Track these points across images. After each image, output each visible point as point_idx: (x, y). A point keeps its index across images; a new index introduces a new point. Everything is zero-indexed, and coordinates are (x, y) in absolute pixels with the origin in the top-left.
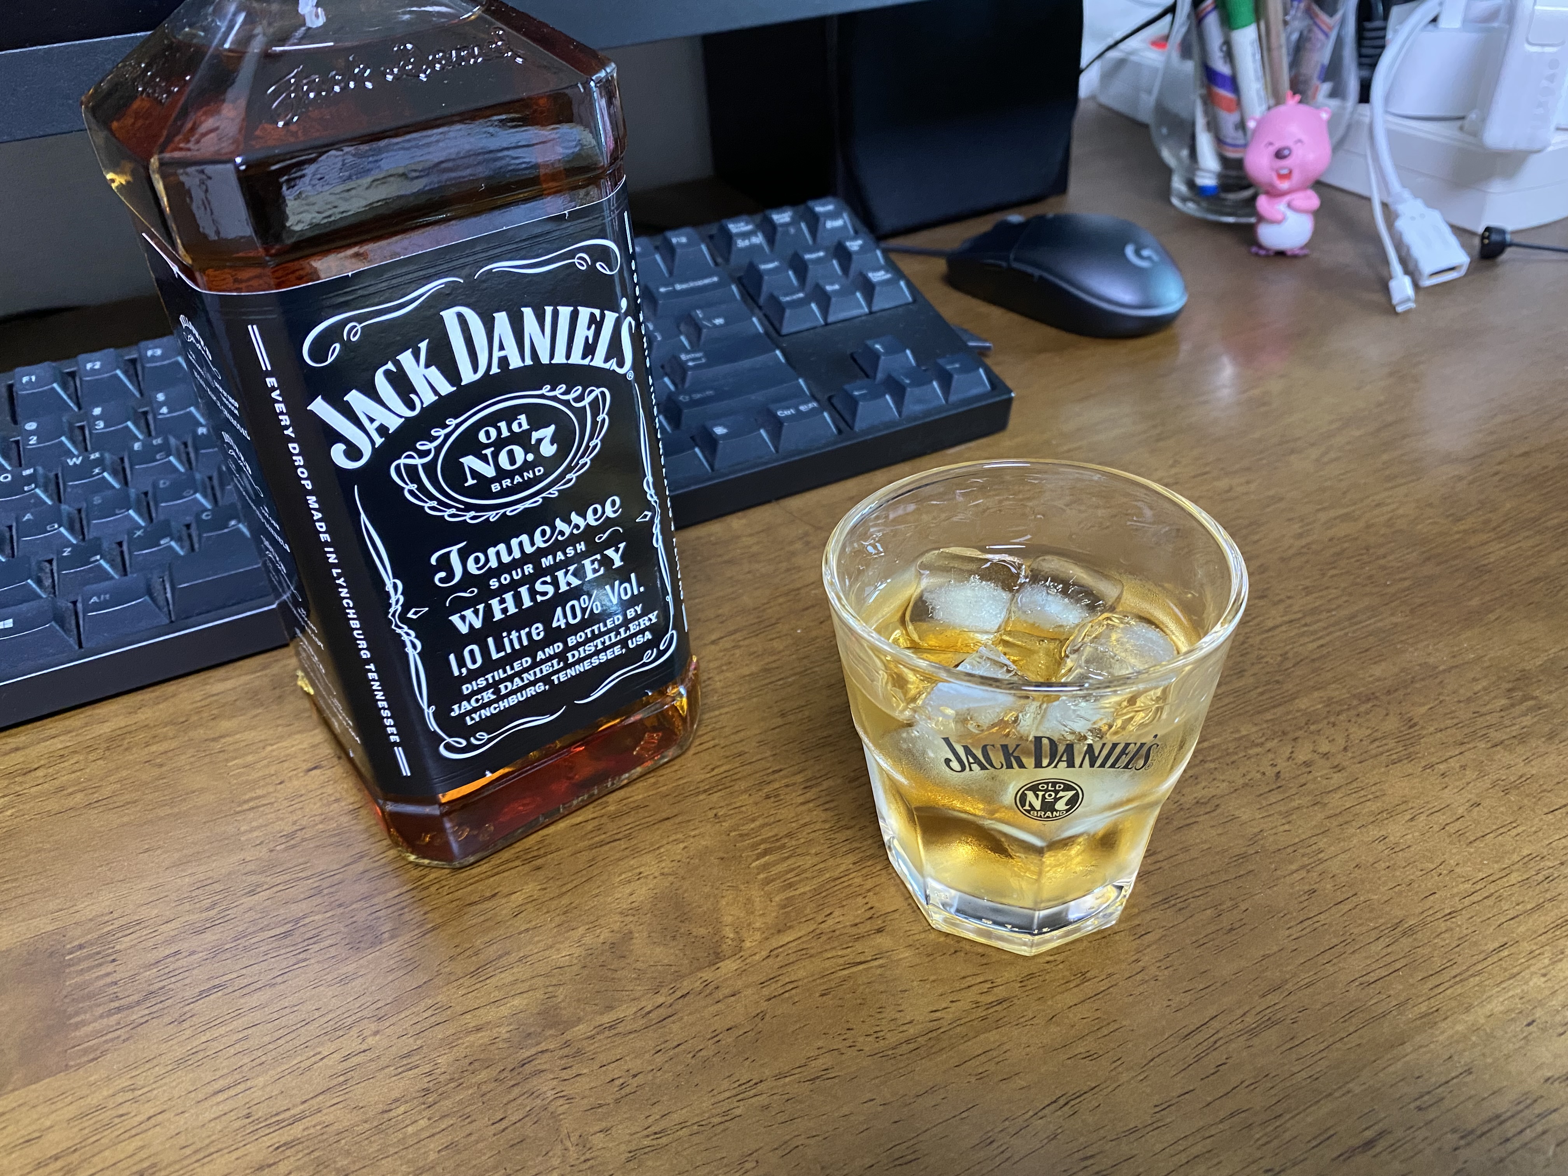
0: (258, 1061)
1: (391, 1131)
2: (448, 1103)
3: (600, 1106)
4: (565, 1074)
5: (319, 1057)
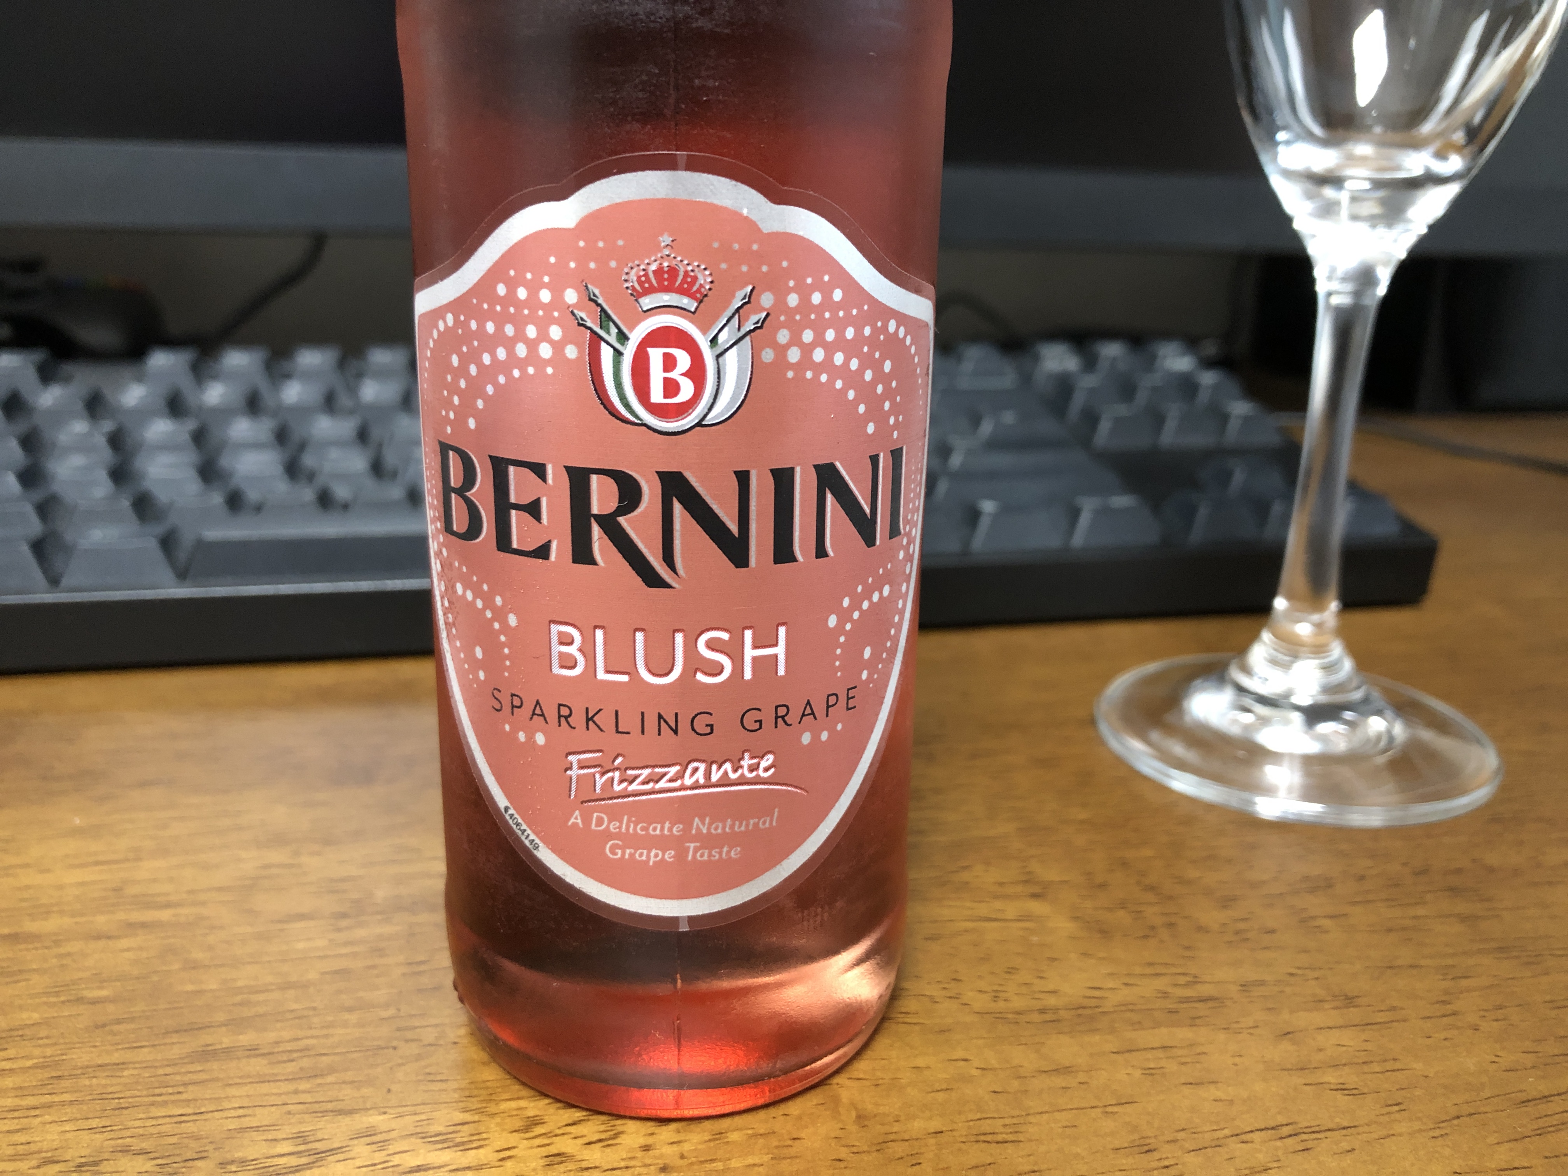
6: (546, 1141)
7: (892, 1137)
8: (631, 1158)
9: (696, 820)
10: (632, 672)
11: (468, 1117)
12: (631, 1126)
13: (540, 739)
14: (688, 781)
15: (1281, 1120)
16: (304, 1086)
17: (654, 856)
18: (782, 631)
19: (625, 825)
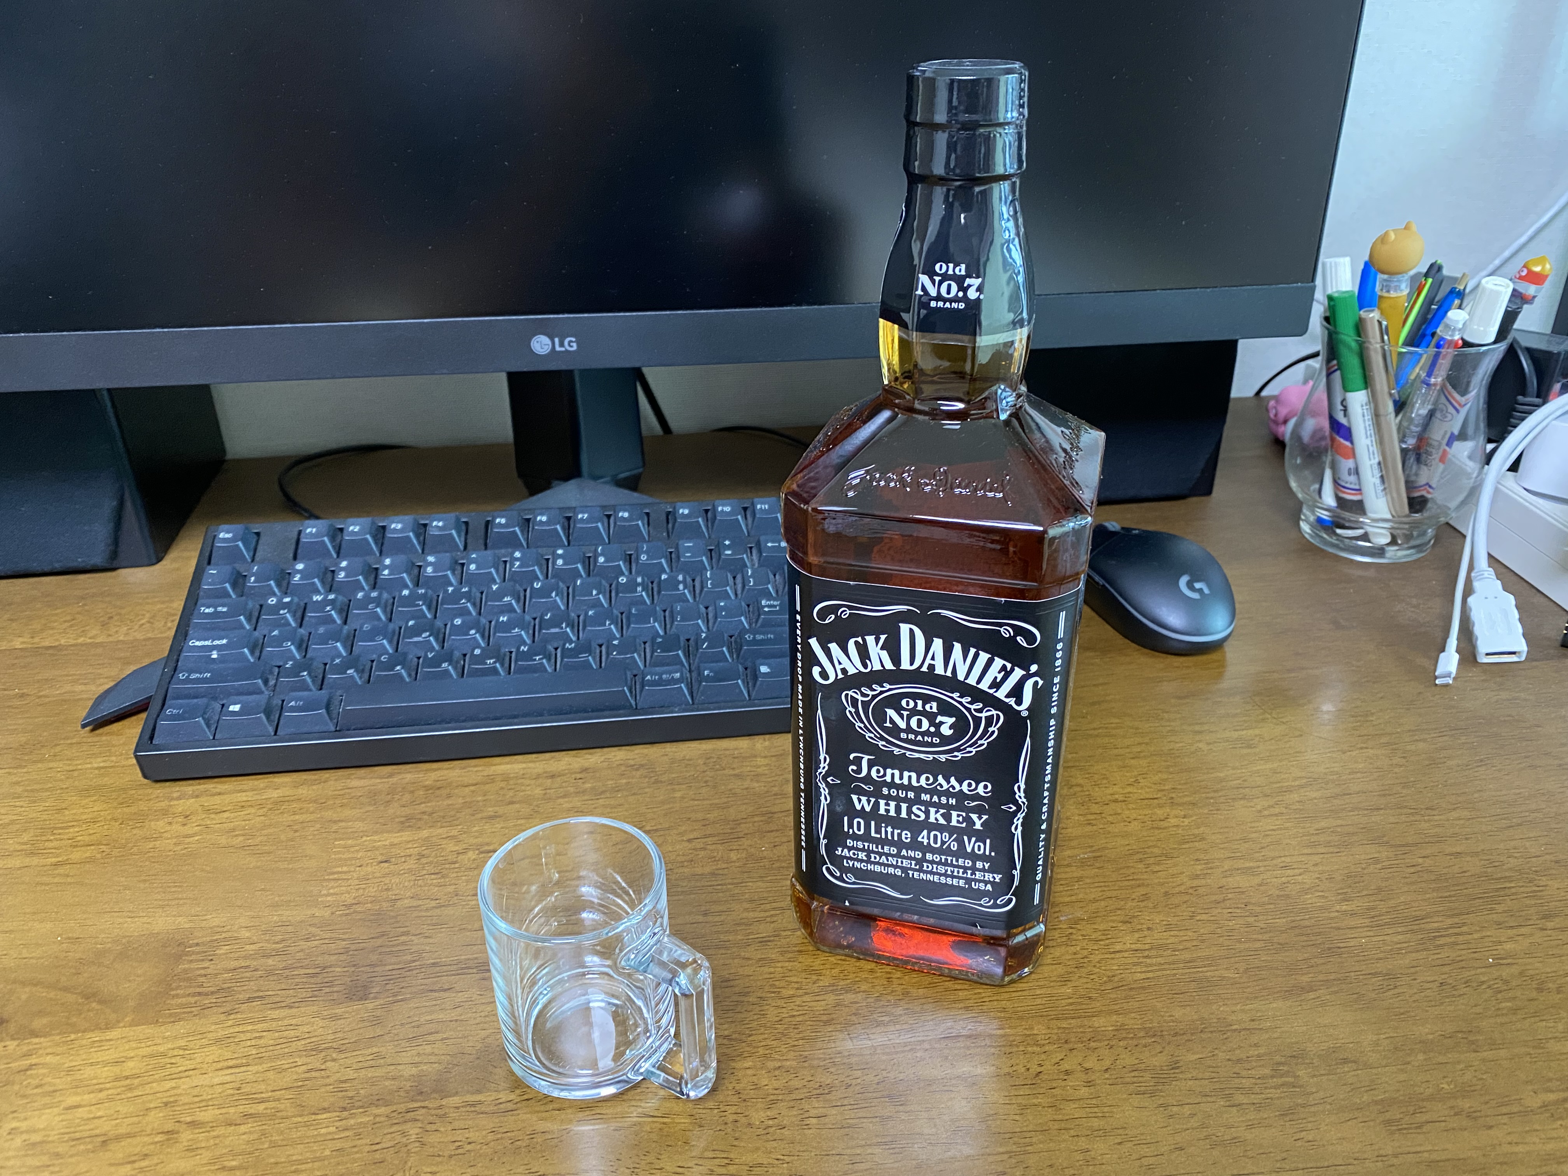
0: (260, 1055)
1: (312, 1128)
2: (352, 1122)
3: (439, 1156)
4: (429, 1127)
5: (295, 1064)
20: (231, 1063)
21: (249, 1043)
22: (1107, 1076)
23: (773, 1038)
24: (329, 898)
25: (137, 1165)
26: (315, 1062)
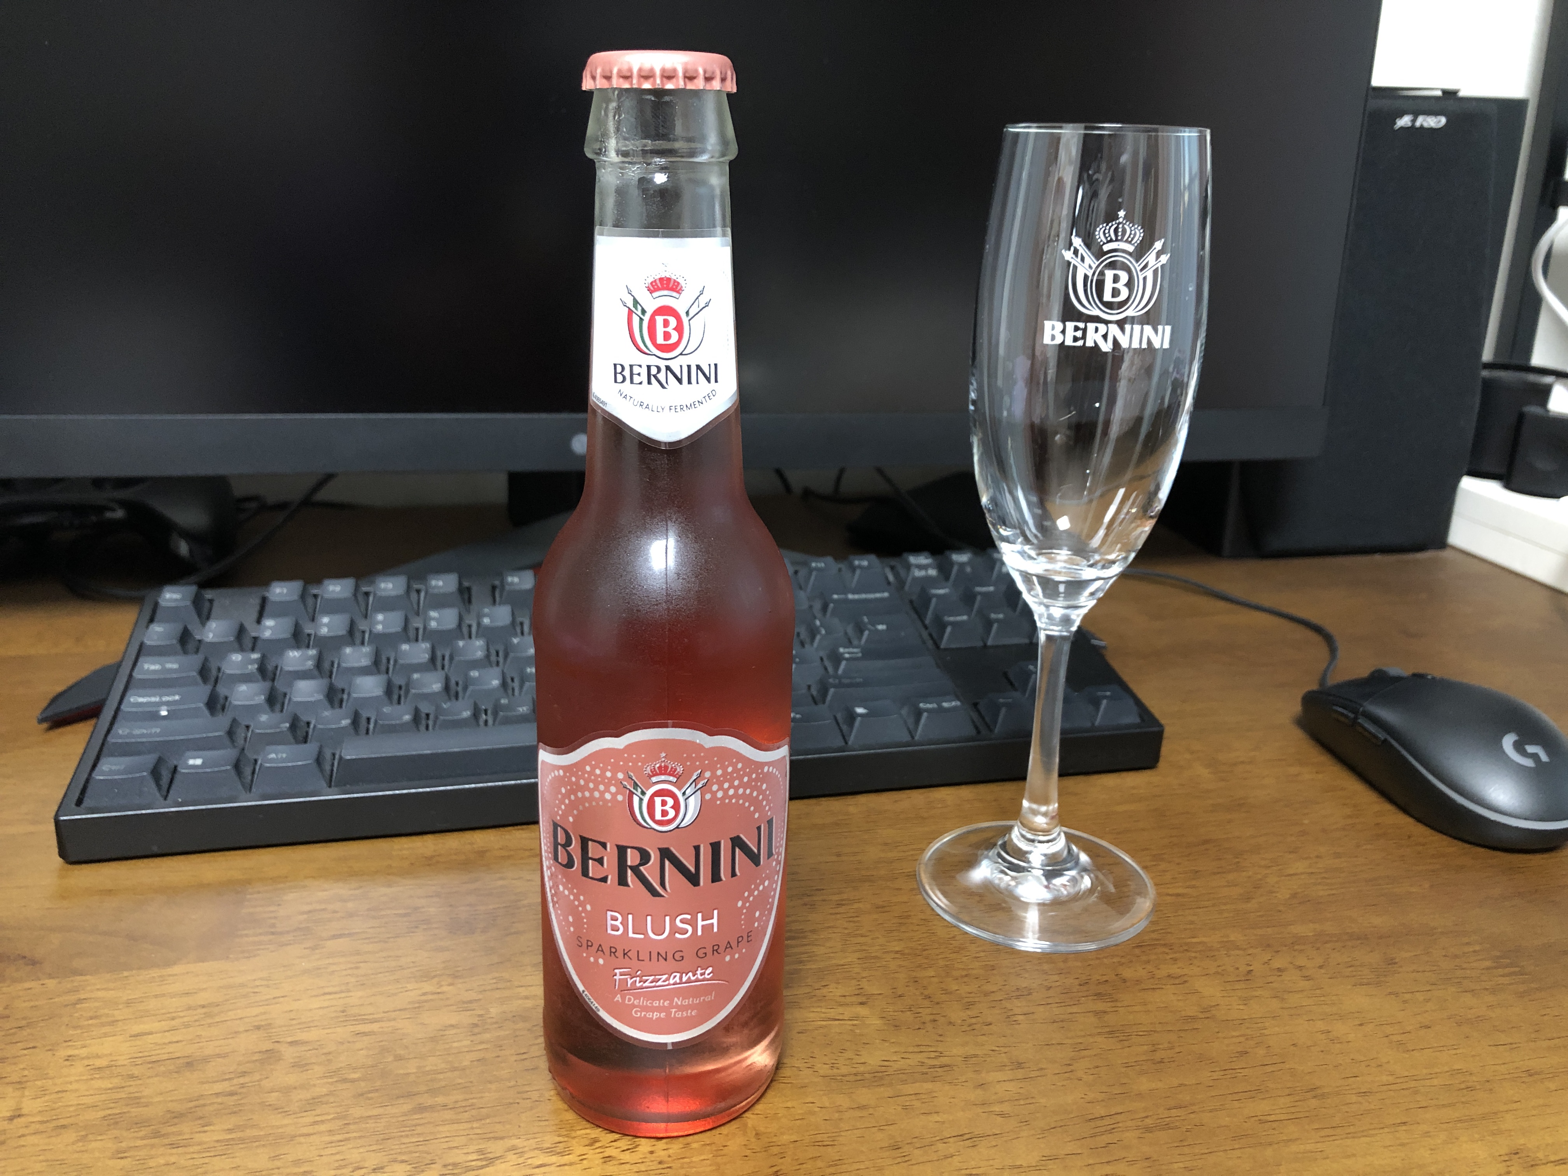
6: (602, 1150)
7: (772, 1144)
8: (645, 1158)
9: (676, 999)
10: (645, 933)
11: (561, 1139)
12: (643, 1141)
13: (601, 961)
14: (672, 981)
15: (966, 1131)
16: (475, 1125)
17: (656, 1015)
18: (716, 912)
19: (642, 1001)
20: (327, 990)
21: (344, 973)
22: (1323, 971)
23: (950, 951)
24: (404, 852)
25: (235, 1081)
26: (428, 987)
